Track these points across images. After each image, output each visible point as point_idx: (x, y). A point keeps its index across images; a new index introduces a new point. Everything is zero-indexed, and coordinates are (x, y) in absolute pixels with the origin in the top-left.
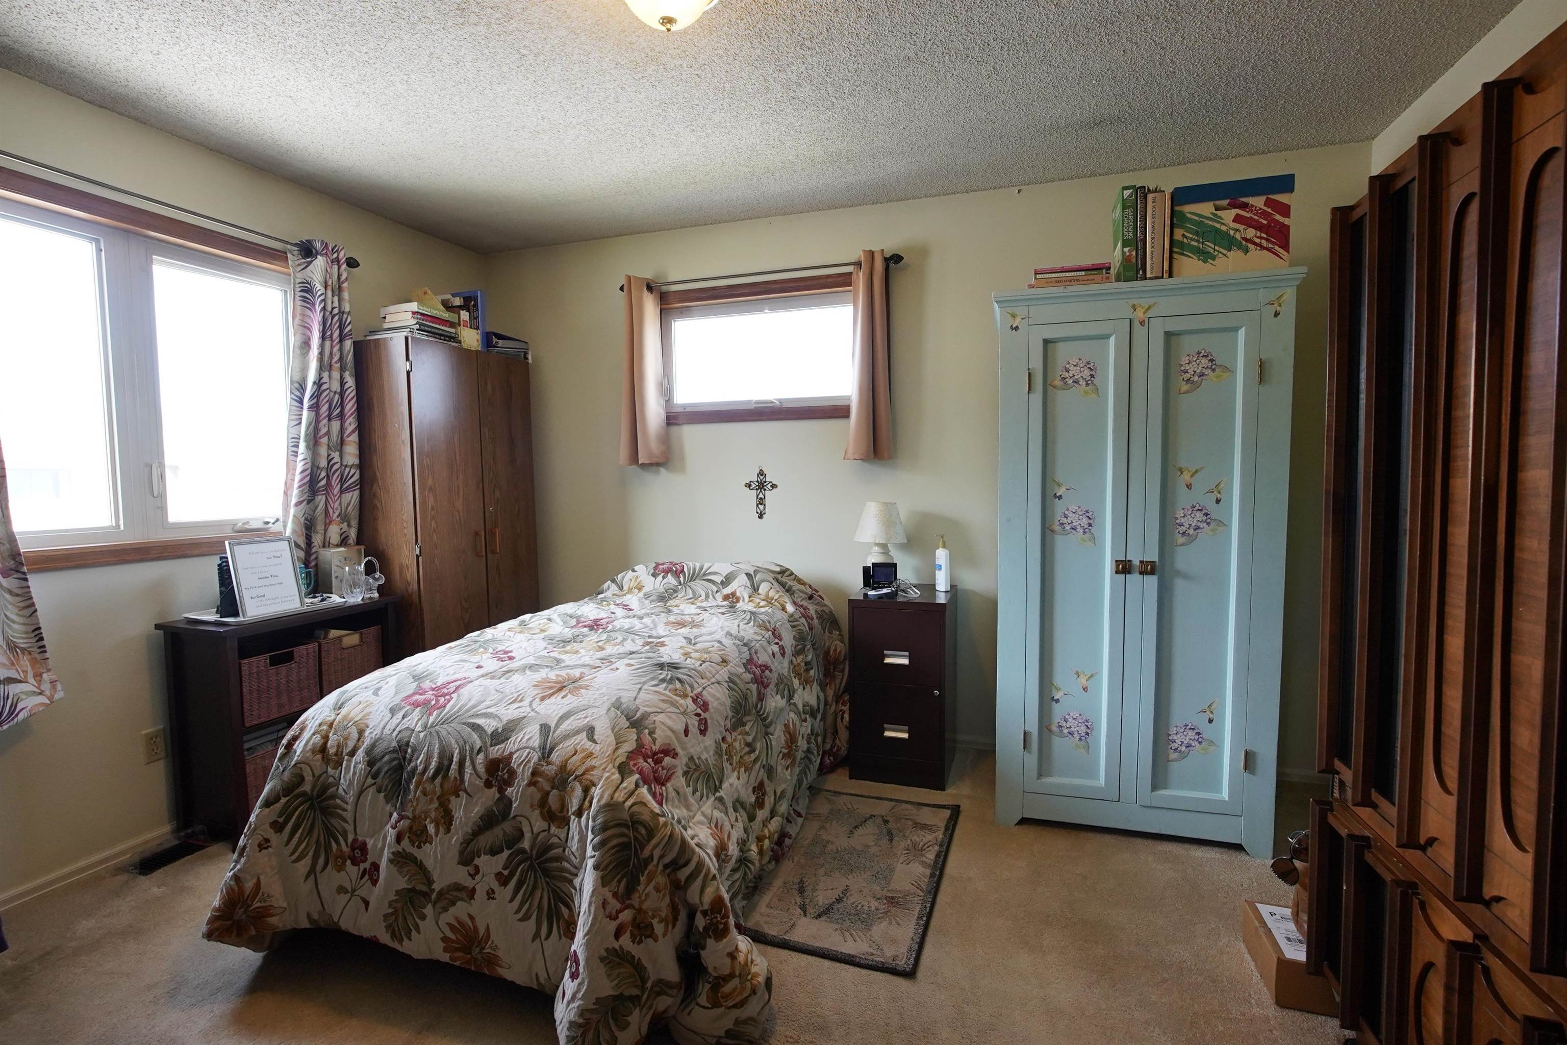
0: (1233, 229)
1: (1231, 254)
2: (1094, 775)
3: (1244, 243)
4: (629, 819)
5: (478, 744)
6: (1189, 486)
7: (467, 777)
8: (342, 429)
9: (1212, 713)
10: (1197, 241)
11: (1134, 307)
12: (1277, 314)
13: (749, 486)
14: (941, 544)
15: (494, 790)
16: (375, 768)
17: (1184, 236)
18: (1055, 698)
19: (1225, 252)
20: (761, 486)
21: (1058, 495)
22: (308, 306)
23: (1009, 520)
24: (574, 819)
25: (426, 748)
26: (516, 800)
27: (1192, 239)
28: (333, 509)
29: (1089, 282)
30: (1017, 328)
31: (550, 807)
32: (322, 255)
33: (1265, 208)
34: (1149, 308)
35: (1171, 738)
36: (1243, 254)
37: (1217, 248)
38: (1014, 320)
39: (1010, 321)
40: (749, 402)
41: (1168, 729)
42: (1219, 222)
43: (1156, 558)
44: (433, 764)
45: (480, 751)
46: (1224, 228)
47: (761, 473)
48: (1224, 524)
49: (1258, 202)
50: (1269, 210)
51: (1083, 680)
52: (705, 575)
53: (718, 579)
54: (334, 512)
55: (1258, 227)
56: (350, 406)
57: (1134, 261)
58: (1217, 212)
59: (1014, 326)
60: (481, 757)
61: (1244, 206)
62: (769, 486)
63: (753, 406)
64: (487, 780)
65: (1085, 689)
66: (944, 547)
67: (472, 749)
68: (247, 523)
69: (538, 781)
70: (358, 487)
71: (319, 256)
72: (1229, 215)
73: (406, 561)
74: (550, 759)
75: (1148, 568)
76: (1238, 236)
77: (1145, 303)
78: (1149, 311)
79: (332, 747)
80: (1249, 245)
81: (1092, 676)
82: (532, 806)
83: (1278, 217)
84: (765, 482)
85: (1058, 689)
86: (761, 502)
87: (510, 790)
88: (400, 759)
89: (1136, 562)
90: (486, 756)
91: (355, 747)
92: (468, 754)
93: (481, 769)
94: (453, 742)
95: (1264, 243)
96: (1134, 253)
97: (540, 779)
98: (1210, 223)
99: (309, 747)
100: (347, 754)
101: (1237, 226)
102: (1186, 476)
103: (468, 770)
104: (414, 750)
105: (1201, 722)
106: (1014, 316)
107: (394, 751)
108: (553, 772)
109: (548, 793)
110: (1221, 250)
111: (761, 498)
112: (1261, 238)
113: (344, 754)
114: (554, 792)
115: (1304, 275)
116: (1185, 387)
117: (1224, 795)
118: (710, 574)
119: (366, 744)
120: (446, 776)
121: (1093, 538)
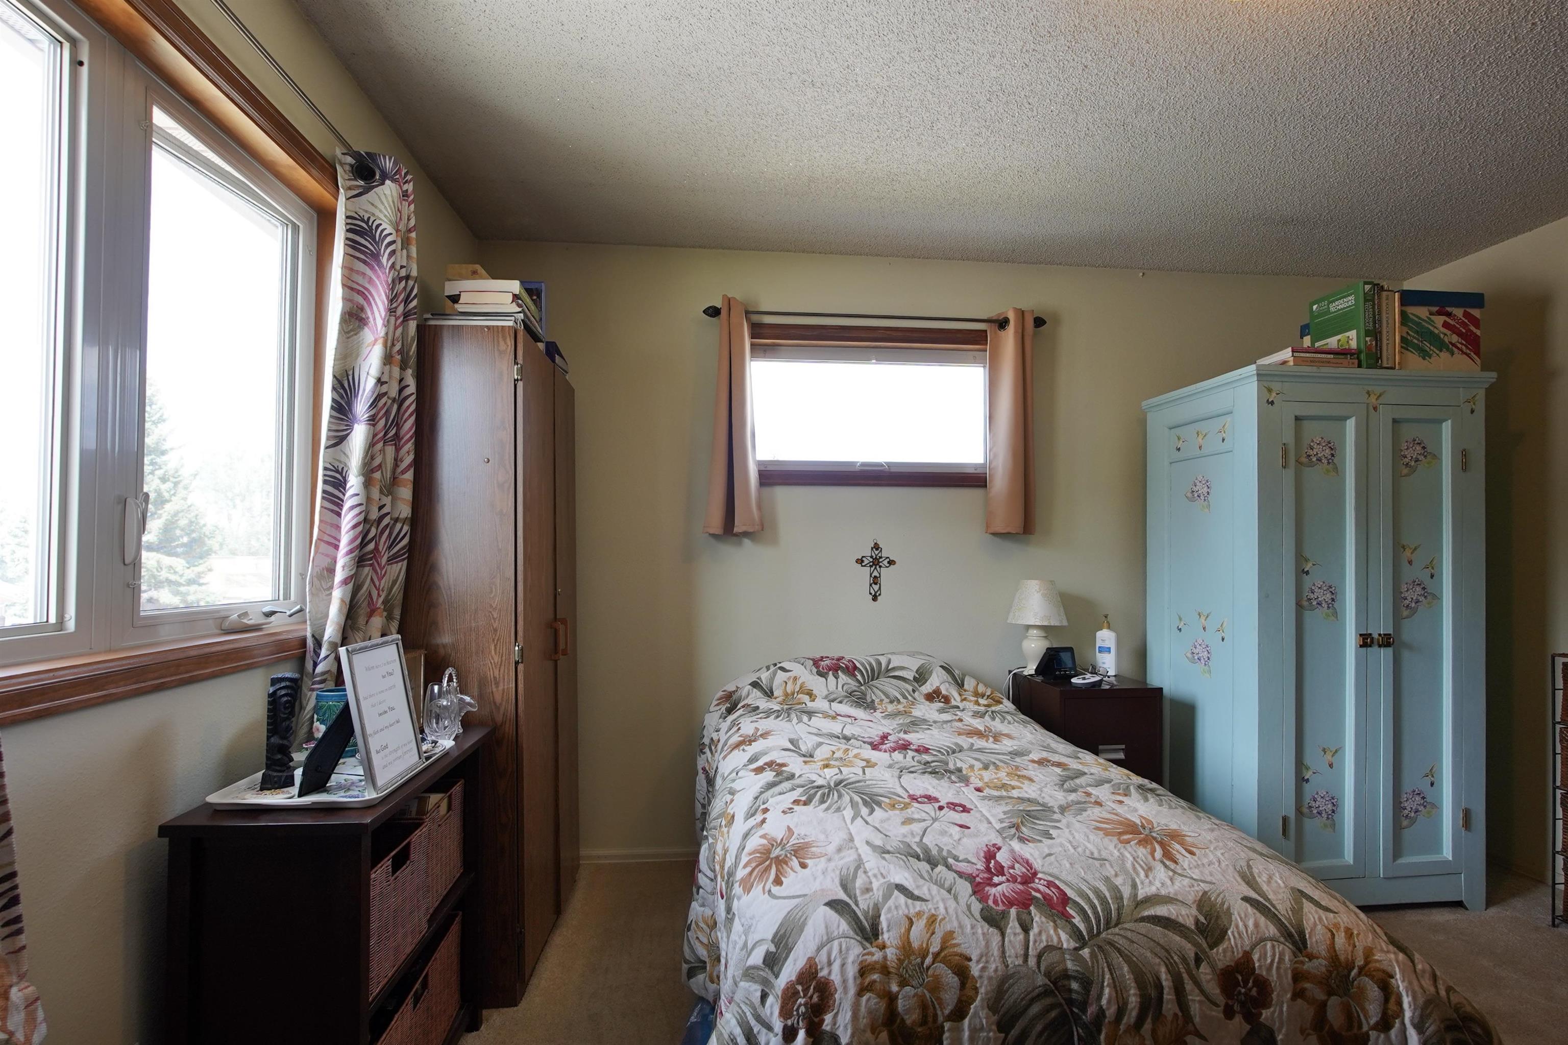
0: (1443, 333)
1: (1441, 354)
2: (1340, 854)
3: (1451, 346)
4: (1455, 1016)
5: (1190, 951)
6: (1410, 562)
7: (1195, 1009)
8: (397, 461)
9: (1433, 776)
10: (1418, 340)
11: (1368, 393)
12: (1472, 411)
13: (860, 561)
14: (1105, 624)
15: (1238, 1018)
16: (1014, 1033)
17: (1407, 333)
18: (1306, 778)
19: (1437, 352)
20: (876, 562)
21: (1306, 570)
22: (362, 257)
23: (1267, 596)
24: (1378, 1038)
25: (1107, 976)
26: (1280, 1030)
27: (1415, 338)
28: (378, 590)
29: (1337, 365)
30: (1272, 403)
31: (1331, 1026)
32: (394, 180)
33: (1464, 319)
34: (1380, 396)
35: (1402, 805)
36: (1450, 356)
37: (1432, 348)
38: (1270, 395)
39: (1266, 395)
40: (852, 464)
41: (1400, 797)
42: (1433, 326)
43: (1391, 632)
44: (1133, 1000)
45: (1198, 960)
46: (1436, 331)
47: (876, 547)
48: (1437, 598)
49: (1459, 312)
50: (1466, 321)
51: (1328, 756)
52: (888, 670)
53: (910, 675)
54: (379, 595)
55: (1460, 334)
56: (409, 425)
57: (1374, 350)
58: (1431, 317)
59: (1270, 400)
60: (1204, 968)
61: (1449, 315)
62: (886, 562)
63: (857, 468)
64: (1227, 1005)
65: (1331, 766)
66: (1109, 628)
67: (1184, 959)
68: (245, 614)
69: (1305, 989)
70: (406, 555)
71: (388, 182)
72: (1439, 320)
73: (493, 673)
74: (1309, 950)
75: (1386, 641)
76: (1446, 340)
77: (1378, 390)
78: (1380, 398)
79: (908, 1011)
80: (1454, 348)
81: (1336, 751)
82: (1302, 1031)
83: (1472, 328)
84: (881, 557)
85: (1308, 769)
86: (876, 580)
87: (1266, 1013)
88: (1060, 1005)
89: (1376, 636)
90: (1213, 967)
91: (960, 1001)
92: (1183, 970)
93: (1214, 990)
94: (1149, 954)
95: (1464, 348)
96: (1374, 343)
97: (1307, 985)
98: (1427, 325)
99: (864, 1022)
100: (949, 1018)
101: (1445, 331)
102: (1408, 553)
103: (1194, 997)
104: (1087, 983)
105: (1424, 786)
106: (1270, 390)
107: (1046, 992)
108: (1324, 969)
109: (1323, 1006)
110: (1435, 350)
111: (875, 577)
112: (1462, 344)
113: (941, 1019)
114: (1334, 1001)
115: (1495, 380)
116: (1405, 471)
117: (1445, 854)
118: (894, 669)
119: (982, 990)
120: (1159, 1016)
121: (1335, 614)
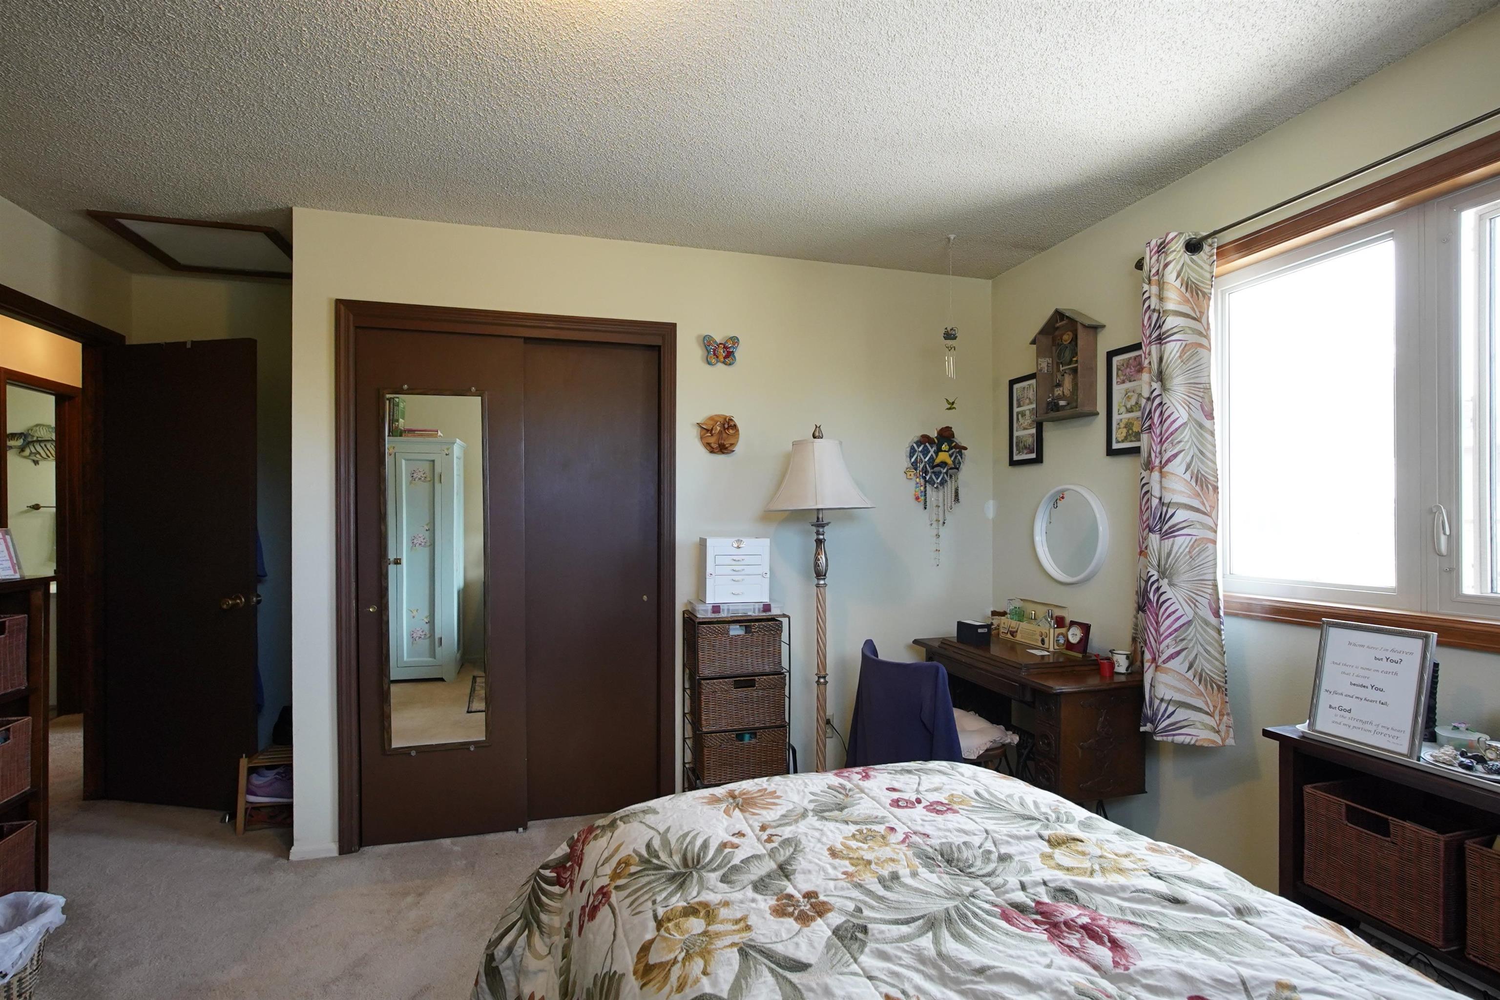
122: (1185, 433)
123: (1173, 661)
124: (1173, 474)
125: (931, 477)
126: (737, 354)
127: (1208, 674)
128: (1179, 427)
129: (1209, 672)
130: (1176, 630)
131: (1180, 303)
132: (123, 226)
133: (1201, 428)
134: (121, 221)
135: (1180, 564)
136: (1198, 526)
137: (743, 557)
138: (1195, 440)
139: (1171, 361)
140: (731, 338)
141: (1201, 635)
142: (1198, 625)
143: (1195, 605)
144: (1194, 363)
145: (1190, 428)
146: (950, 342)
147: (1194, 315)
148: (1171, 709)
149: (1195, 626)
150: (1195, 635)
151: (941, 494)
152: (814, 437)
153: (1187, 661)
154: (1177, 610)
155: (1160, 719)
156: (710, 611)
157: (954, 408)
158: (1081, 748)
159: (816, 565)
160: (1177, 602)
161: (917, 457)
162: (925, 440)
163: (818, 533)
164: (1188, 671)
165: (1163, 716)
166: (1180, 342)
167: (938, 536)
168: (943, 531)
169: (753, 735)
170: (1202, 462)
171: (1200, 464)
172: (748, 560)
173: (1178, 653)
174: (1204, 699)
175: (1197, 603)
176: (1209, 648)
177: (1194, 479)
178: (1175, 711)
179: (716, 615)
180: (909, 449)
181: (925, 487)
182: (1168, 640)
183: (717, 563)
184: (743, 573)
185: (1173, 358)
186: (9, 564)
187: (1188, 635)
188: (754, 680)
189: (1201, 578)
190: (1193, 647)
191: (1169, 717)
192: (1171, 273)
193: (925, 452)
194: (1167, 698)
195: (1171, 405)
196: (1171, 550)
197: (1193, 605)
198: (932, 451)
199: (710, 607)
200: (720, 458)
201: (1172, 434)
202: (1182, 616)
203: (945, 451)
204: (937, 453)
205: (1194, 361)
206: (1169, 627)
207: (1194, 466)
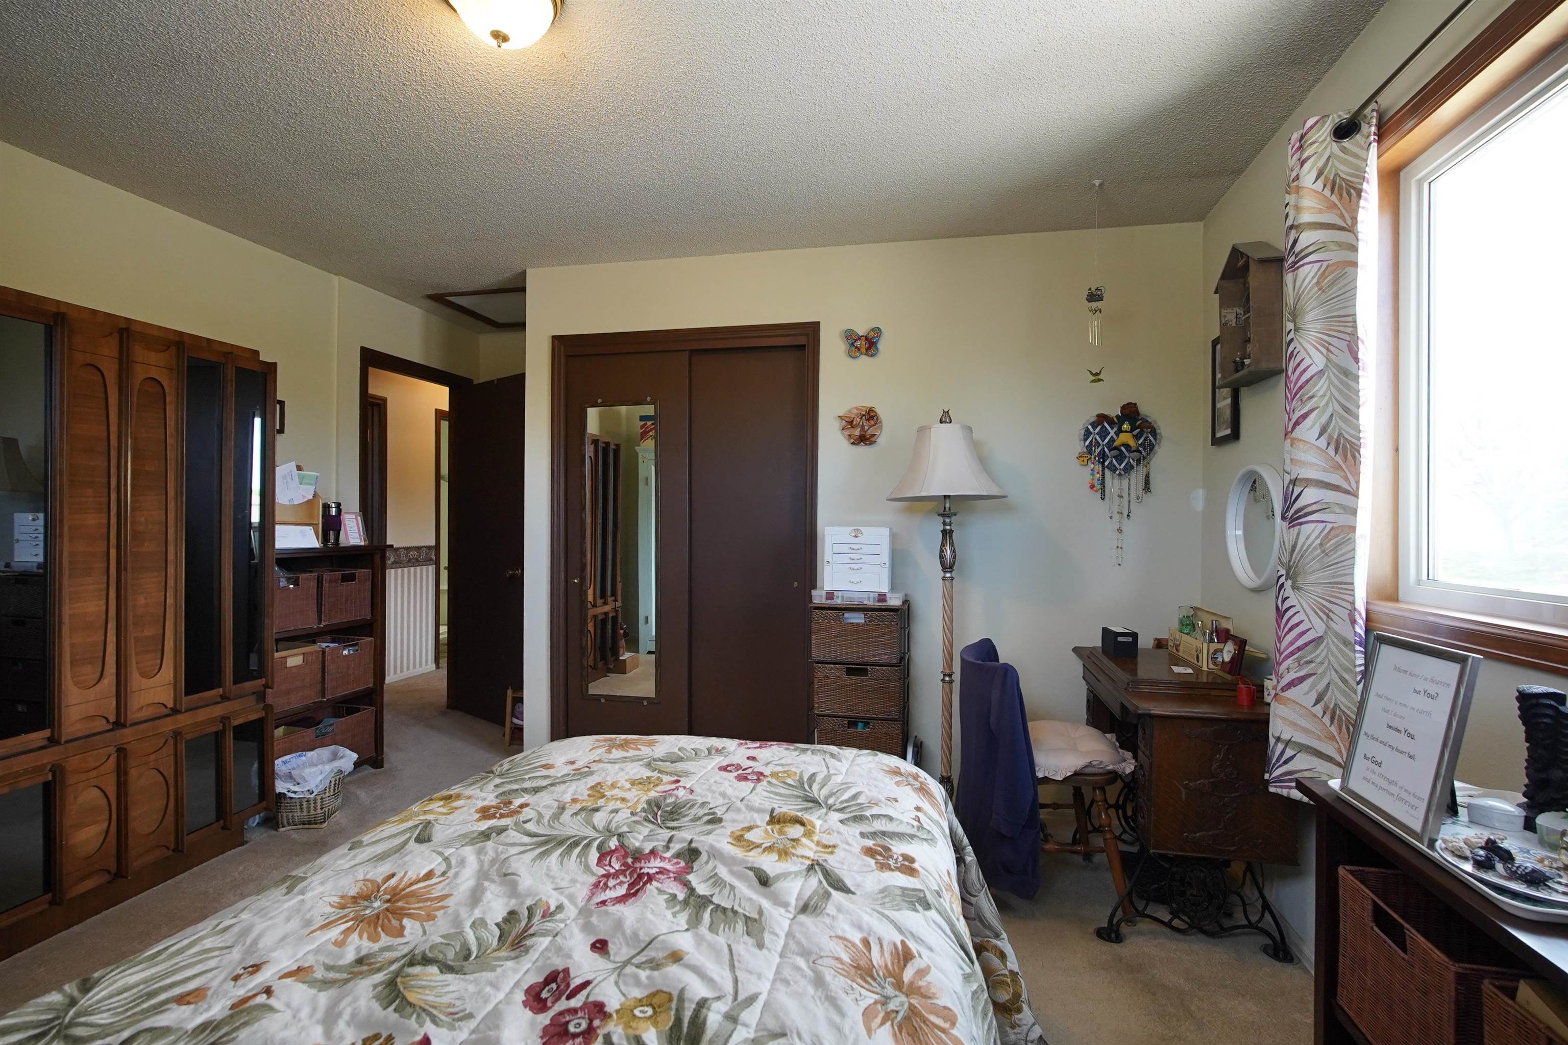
122: (1320, 385)
123: (1293, 689)
124: (1300, 440)
125: (1111, 462)
126: (881, 345)
127: (1343, 711)
128: (1311, 378)
129: (1346, 710)
130: (1299, 649)
131: (1321, 212)
132: (449, 301)
133: (1347, 376)
134: (448, 298)
135: (1310, 558)
136: (1337, 509)
137: (859, 546)
138: (1336, 394)
139: (1303, 291)
140: (873, 330)
141: (1336, 658)
142: (1330, 642)
143: (1328, 616)
144: (1335, 292)
145: (1328, 377)
146: (1094, 305)
147: (1342, 224)
148: (1289, 753)
149: (1327, 643)
150: (1327, 657)
151: (1125, 482)
152: (941, 422)
153: (1314, 691)
154: (1302, 621)
155: (1274, 764)
156: (824, 597)
157: (1100, 380)
158: (1186, 787)
159: (942, 557)
160: (1302, 611)
161: (1091, 441)
162: (1102, 418)
163: (944, 524)
164: (1315, 705)
165: (1278, 760)
166: (1320, 264)
167: (1120, 531)
168: (1128, 526)
169: (866, 724)
170: (1345, 421)
171: (1343, 425)
172: (865, 549)
173: (1301, 679)
174: (1337, 746)
175: (1331, 614)
176: (1346, 676)
177: (1332, 446)
178: (1296, 754)
179: (829, 602)
180: (1083, 432)
181: (1103, 475)
182: (1289, 661)
183: (834, 551)
184: (861, 561)
185: (1306, 287)
186: (358, 535)
187: (1317, 657)
188: (867, 669)
189: (1339, 580)
190: (1324, 672)
191: (1286, 762)
192: (1309, 172)
193: (1104, 434)
194: (1285, 736)
195: (1302, 350)
196: (1296, 543)
197: (1324, 617)
198: (1112, 433)
199: (824, 593)
200: (862, 449)
201: (1301, 388)
202: (1308, 630)
203: (1126, 432)
204: (1117, 434)
205: (1340, 285)
206: (1292, 643)
207: (1334, 429)
